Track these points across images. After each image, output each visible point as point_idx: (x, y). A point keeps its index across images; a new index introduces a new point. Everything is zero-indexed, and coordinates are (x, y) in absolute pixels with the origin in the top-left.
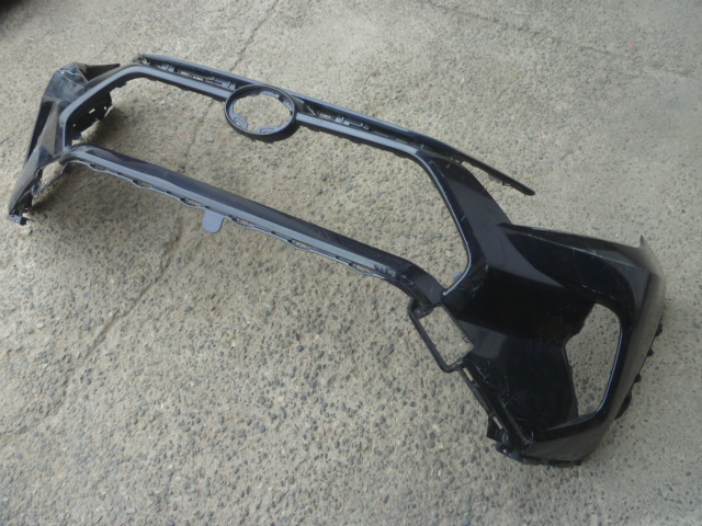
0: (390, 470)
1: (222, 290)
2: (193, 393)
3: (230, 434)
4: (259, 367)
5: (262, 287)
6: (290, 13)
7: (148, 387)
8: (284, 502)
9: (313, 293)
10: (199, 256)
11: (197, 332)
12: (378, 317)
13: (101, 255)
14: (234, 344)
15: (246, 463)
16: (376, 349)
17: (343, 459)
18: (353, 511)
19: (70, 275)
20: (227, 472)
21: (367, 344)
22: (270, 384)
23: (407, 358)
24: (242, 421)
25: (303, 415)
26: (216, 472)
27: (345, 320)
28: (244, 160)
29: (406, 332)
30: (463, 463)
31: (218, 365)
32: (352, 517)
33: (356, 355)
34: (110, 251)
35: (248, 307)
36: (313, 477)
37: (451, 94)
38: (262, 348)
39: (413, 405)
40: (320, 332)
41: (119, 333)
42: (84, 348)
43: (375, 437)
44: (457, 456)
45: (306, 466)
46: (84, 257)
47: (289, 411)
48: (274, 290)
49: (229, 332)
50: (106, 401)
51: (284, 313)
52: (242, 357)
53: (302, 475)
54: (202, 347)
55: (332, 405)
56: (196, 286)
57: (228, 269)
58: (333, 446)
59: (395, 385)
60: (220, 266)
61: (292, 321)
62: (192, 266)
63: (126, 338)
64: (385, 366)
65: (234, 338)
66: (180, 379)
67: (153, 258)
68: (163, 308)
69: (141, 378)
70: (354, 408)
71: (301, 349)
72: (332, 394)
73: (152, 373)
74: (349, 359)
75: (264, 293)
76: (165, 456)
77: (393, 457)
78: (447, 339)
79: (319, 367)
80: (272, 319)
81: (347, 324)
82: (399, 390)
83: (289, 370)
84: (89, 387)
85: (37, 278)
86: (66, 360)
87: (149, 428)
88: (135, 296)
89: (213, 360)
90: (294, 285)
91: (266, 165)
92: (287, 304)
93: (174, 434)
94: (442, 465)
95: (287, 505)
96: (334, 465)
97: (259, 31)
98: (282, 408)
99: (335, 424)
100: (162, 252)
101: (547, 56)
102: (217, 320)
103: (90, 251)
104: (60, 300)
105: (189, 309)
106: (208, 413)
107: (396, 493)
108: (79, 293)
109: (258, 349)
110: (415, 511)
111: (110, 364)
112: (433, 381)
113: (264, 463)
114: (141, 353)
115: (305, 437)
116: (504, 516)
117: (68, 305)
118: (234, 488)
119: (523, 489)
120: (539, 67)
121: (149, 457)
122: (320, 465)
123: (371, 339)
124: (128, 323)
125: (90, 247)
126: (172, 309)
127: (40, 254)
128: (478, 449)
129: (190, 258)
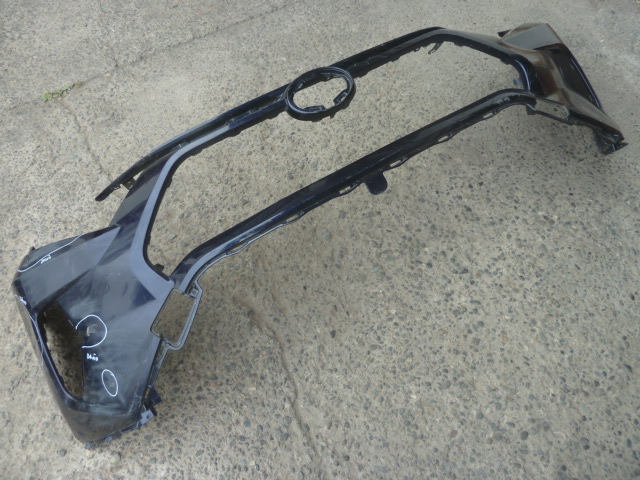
0: (558, 254)
1: (334, 299)
2: (418, 364)
3: (472, 351)
4: (426, 301)
5: (356, 267)
6: (100, 119)
7: (388, 401)
8: (547, 335)
9: (388, 234)
10: (285, 302)
11: (361, 335)
12: (437, 204)
13: (213, 389)
14: (393, 312)
15: (502, 350)
16: (462, 217)
17: (535, 280)
18: (576, 292)
19: (211, 431)
20: (502, 368)
21: (454, 221)
22: (447, 301)
23: (480, 203)
24: (466, 336)
25: (486, 290)
26: (499, 377)
27: (426, 225)
28: (220, 221)
29: (460, 194)
30: (574, 212)
31: (404, 332)
32: (580, 294)
33: (458, 231)
34: (215, 378)
35: (366, 285)
36: (538, 307)
37: (289, 71)
38: (411, 292)
39: (518, 218)
40: (424, 246)
41: (313, 408)
42: (304, 449)
43: (528, 252)
44: (567, 213)
45: (527, 307)
46: (201, 407)
47: (476, 298)
48: (364, 259)
49: (379, 310)
50: (377, 447)
51: (391, 263)
52: (409, 310)
53: (533, 313)
54: (379, 338)
55: (489, 266)
56: (314, 317)
57: (317, 284)
58: (521, 282)
59: (497, 221)
60: (309, 290)
61: (402, 260)
62: (290, 312)
63: (323, 403)
64: (478, 219)
65: (387, 309)
66: (397, 369)
67: (257, 340)
68: (315, 356)
69: (376, 403)
70: (499, 254)
71: (429, 265)
72: (480, 263)
73: (376, 393)
74: (459, 238)
75: (362, 268)
76: (463, 414)
77: (549, 248)
78: (482, 174)
79: (453, 260)
80: (389, 273)
81: (429, 225)
82: (502, 220)
83: (443, 282)
84: (351, 460)
85: (185, 469)
86: (306, 472)
87: (429, 418)
88: (284, 376)
89: (397, 334)
90: (371, 243)
91: (240, 209)
92: (384, 256)
93: (446, 397)
94: (569, 223)
95: (551, 335)
96: (536, 288)
97: (93, 148)
98: (472, 302)
99: (504, 271)
100: (256, 330)
101: (309, 12)
102: (360, 315)
103: (199, 398)
104: (232, 453)
105: (333, 334)
106: (443, 360)
107: (575, 258)
108: (239, 430)
109: (411, 295)
110: (593, 254)
111: (341, 428)
112: (508, 197)
113: (509, 336)
114: (349, 394)
115: (504, 296)
116: (617, 209)
117: (244, 447)
118: (518, 368)
119: (605, 190)
120: (314, 20)
121: (456, 429)
122: (531, 298)
123: (452, 217)
124: (308, 394)
125: (194, 396)
126: (321, 348)
127: (157, 454)
128: (568, 199)
129: (281, 311)
